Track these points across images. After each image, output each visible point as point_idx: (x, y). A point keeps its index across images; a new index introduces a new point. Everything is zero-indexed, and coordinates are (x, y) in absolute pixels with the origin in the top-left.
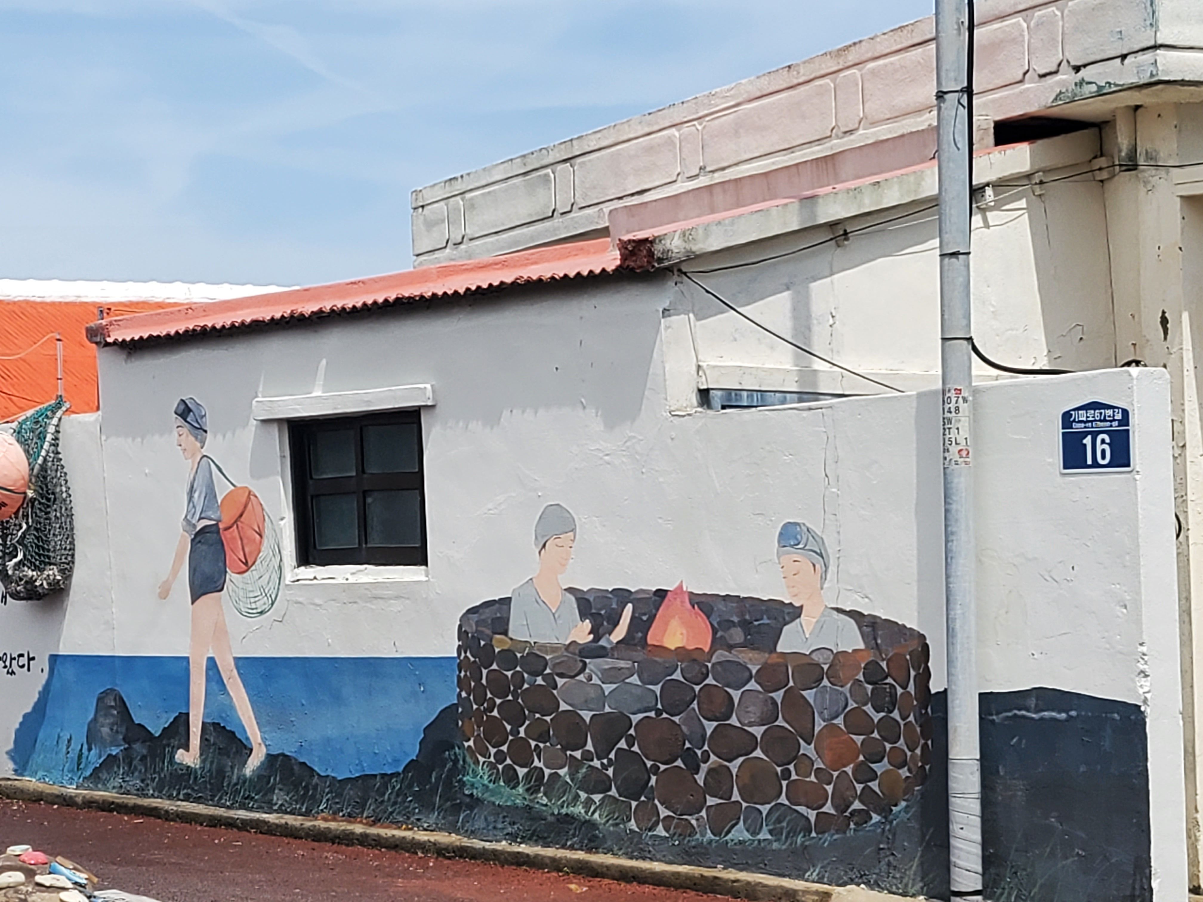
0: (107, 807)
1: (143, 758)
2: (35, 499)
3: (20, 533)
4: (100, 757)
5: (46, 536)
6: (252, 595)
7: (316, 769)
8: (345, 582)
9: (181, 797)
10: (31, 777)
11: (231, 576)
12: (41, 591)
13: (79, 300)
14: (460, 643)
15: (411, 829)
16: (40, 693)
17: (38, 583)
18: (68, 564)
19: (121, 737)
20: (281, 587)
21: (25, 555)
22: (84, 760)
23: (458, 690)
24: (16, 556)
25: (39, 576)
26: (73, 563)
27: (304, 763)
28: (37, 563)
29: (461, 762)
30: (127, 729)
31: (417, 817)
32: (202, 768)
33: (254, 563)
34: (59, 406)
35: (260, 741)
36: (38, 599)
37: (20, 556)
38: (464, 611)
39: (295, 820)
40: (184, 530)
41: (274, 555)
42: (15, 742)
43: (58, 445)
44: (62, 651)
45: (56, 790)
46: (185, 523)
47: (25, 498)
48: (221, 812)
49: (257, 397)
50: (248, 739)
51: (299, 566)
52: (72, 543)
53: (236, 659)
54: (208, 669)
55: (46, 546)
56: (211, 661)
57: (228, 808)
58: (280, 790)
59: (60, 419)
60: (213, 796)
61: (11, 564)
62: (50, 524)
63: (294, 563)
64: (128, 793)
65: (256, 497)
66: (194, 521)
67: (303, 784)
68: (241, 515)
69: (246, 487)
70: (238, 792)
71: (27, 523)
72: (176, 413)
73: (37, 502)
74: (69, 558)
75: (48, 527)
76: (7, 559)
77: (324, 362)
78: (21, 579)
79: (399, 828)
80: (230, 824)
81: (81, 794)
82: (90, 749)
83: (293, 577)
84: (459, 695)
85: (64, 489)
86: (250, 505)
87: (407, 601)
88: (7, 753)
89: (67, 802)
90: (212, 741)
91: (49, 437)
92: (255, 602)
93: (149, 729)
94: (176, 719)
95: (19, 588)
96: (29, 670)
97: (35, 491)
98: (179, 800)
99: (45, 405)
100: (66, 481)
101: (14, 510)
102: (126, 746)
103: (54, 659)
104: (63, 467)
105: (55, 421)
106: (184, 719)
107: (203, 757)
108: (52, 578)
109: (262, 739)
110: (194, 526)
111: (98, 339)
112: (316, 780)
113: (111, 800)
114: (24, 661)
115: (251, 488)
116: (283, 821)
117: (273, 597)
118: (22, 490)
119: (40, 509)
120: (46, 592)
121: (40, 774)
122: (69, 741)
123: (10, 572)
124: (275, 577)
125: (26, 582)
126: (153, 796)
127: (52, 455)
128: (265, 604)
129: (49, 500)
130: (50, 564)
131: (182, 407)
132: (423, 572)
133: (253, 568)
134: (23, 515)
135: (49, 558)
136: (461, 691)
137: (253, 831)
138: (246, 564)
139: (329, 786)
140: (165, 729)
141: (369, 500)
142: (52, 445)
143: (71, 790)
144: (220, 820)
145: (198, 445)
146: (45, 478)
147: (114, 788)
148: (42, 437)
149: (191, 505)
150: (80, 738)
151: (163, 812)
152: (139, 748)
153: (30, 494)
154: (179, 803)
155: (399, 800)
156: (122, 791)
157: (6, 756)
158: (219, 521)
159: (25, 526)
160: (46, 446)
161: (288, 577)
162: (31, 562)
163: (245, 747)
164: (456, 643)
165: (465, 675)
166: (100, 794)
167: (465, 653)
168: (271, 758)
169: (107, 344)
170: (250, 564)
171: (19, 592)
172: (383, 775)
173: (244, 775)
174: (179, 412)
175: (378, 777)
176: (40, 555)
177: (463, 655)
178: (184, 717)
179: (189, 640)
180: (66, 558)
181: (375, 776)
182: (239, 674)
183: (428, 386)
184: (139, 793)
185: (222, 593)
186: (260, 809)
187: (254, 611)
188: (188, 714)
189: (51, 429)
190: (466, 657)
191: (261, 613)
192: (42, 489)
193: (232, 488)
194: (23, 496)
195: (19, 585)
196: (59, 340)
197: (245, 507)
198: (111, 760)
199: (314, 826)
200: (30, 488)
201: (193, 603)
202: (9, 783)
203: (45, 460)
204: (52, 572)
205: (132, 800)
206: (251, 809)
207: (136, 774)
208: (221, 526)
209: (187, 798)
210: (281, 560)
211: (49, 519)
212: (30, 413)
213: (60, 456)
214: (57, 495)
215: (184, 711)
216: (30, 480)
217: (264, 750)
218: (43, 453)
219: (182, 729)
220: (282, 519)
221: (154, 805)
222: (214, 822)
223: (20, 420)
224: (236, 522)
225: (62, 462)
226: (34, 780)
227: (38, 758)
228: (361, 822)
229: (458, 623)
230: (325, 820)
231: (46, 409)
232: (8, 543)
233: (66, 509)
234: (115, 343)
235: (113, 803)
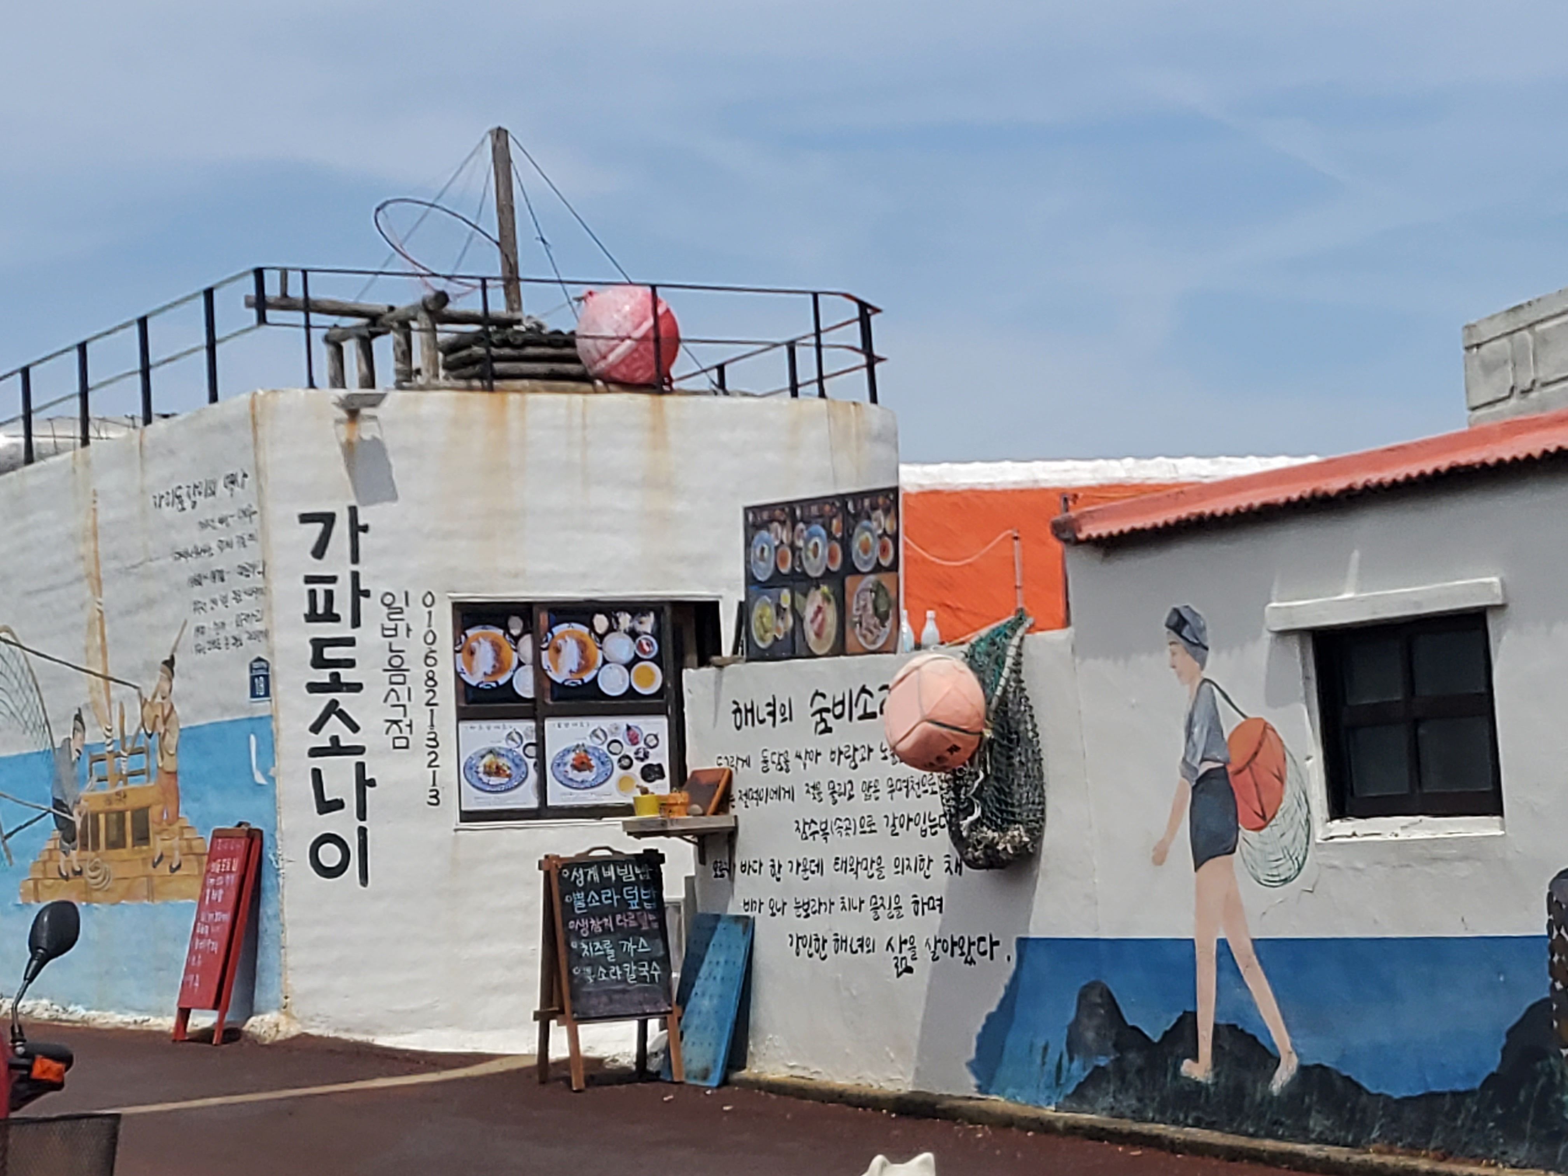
0: (1096, 1134)
1: (1140, 1071)
2: (994, 740)
3: (976, 784)
4: (1084, 1069)
5: (1009, 787)
6: (1273, 858)
7: (1365, 1084)
8: (1394, 838)
9: (1190, 1121)
10: (998, 1094)
11: (1244, 833)
12: (1004, 858)
13: (1036, 486)
14: (1551, 917)
15: (1495, 1165)
16: (1006, 988)
17: (1000, 847)
18: (1037, 822)
19: (1110, 1044)
20: (1310, 847)
21: (983, 812)
22: (1064, 1073)
23: (1551, 980)
24: (972, 814)
25: (1000, 838)
26: (1043, 820)
27: (1348, 1078)
28: (999, 821)
29: (1558, 1076)
30: (1118, 1034)
31: (1501, 1149)
32: (1216, 1084)
33: (1273, 817)
34: (1020, 621)
35: (1289, 1047)
36: (1001, 868)
37: (977, 813)
38: (1555, 875)
39: (1340, 1152)
40: (1184, 776)
41: (1299, 805)
42: (978, 1049)
43: (1020, 671)
44: (1034, 933)
45: (1030, 1112)
46: (1183, 767)
47: (981, 739)
48: (1241, 1141)
49: (1269, 602)
50: (1273, 1045)
51: (1332, 818)
52: (1042, 795)
53: (1254, 941)
54: (1219, 955)
55: (1010, 801)
56: (1223, 944)
57: (1253, 1136)
58: (1319, 1112)
59: (1022, 639)
60: (1232, 1120)
61: (965, 823)
62: (1013, 772)
63: (1326, 816)
64: (1121, 1116)
65: (1273, 730)
66: (1195, 764)
67: (1349, 1105)
68: (1256, 754)
69: (1261, 719)
70: (1262, 1116)
71: (985, 771)
72: (1168, 626)
73: (995, 745)
74: (1039, 815)
75: (1011, 776)
76: (961, 817)
77: (1356, 554)
78: (979, 843)
79: (1478, 1164)
80: (1256, 1157)
81: (1060, 1117)
82: (1071, 1059)
83: (1324, 834)
84: (1553, 987)
85: (1029, 727)
86: (1266, 742)
87: (1479, 864)
88: (970, 1064)
89: (1044, 1127)
90: (1227, 1048)
91: (1009, 662)
92: (1277, 867)
93: (1147, 1033)
94: (1180, 1020)
95: (977, 854)
96: (992, 958)
97: (993, 729)
98: (1188, 1126)
99: (1004, 621)
100: (1032, 717)
101: (969, 755)
102: (1118, 1055)
103: (1023, 943)
104: (1027, 699)
105: (1015, 641)
106: (1189, 1021)
107: (1218, 1069)
108: (1017, 839)
109: (1292, 1045)
110: (1196, 770)
111: (1067, 535)
112: (1364, 1099)
113: (1101, 1125)
114: (985, 946)
115: (1267, 719)
116: (1323, 1154)
117: (1300, 859)
118: (978, 729)
119: (1000, 753)
120: (1010, 858)
121: (1010, 1091)
122: (1045, 1049)
123: (965, 834)
124: (1302, 834)
125: (986, 847)
126: (1153, 1121)
127: (1012, 683)
128: (1290, 869)
129: (1010, 741)
130: (1015, 822)
131: (1175, 618)
132: (1498, 824)
133: (1273, 823)
134: (979, 761)
135: (1013, 814)
136: (1555, 980)
137: (1285, 1166)
138: (1263, 817)
139: (1383, 1108)
140: (1166, 1033)
141: (1422, 731)
142: (1012, 671)
143: (1049, 1112)
144: (1240, 1153)
145: (1197, 665)
146: (1005, 713)
147: (1103, 1109)
148: (1000, 662)
149: (1191, 744)
150: (1059, 1045)
151: (1167, 1142)
152: (1134, 1058)
153: (988, 734)
154: (1187, 1129)
155: (1477, 1126)
156: (1115, 1113)
157: (966, 1069)
158: (1226, 763)
159: (982, 775)
160: (1006, 672)
161: (1319, 835)
162: (991, 821)
163: (1270, 1056)
164: (1546, 917)
165: (1560, 960)
166: (1085, 1118)
167: (1559, 930)
168: (1304, 1070)
169: (1078, 542)
170: (1268, 817)
171: (976, 859)
172: (1454, 1094)
173: (1271, 1093)
174: (1172, 624)
175: (1448, 1097)
176: (1001, 812)
177: (1555, 933)
178: (1189, 1019)
179: (1193, 918)
180: (1035, 815)
181: (1442, 1095)
182: (1261, 962)
183: (1496, 580)
184: (1136, 1115)
185: (1235, 855)
186: (1293, 1138)
187: (1277, 879)
188: (1195, 1014)
189: (1012, 651)
190: (1560, 935)
191: (1286, 881)
192: (1003, 727)
193: (1243, 719)
194: (978, 736)
195: (977, 850)
196: (1016, 538)
197: (1260, 744)
198: (1097, 1075)
199: (1366, 1161)
200: (986, 727)
201: (1197, 868)
202: (971, 1103)
203: (1005, 691)
204: (1018, 832)
205: (1128, 1125)
206: (1281, 1138)
207: (1131, 1091)
208: (1230, 769)
209: (1197, 1124)
210: (1309, 812)
211: (1012, 765)
212: (984, 632)
213: (1023, 685)
214: (1021, 735)
215: (1190, 1009)
216: (988, 718)
217: (1295, 1060)
218: (1002, 682)
219: (1188, 1033)
220: (1308, 758)
221: (1155, 1132)
222: (1234, 1155)
223: (973, 641)
224: (1248, 763)
225: (1026, 693)
226: (1002, 1099)
227: (1006, 1071)
228: (1426, 1156)
229: (1547, 891)
230: (1379, 1152)
231: (1005, 626)
232: (962, 797)
233: (1033, 752)
234: (1089, 540)
235: (1103, 1129)
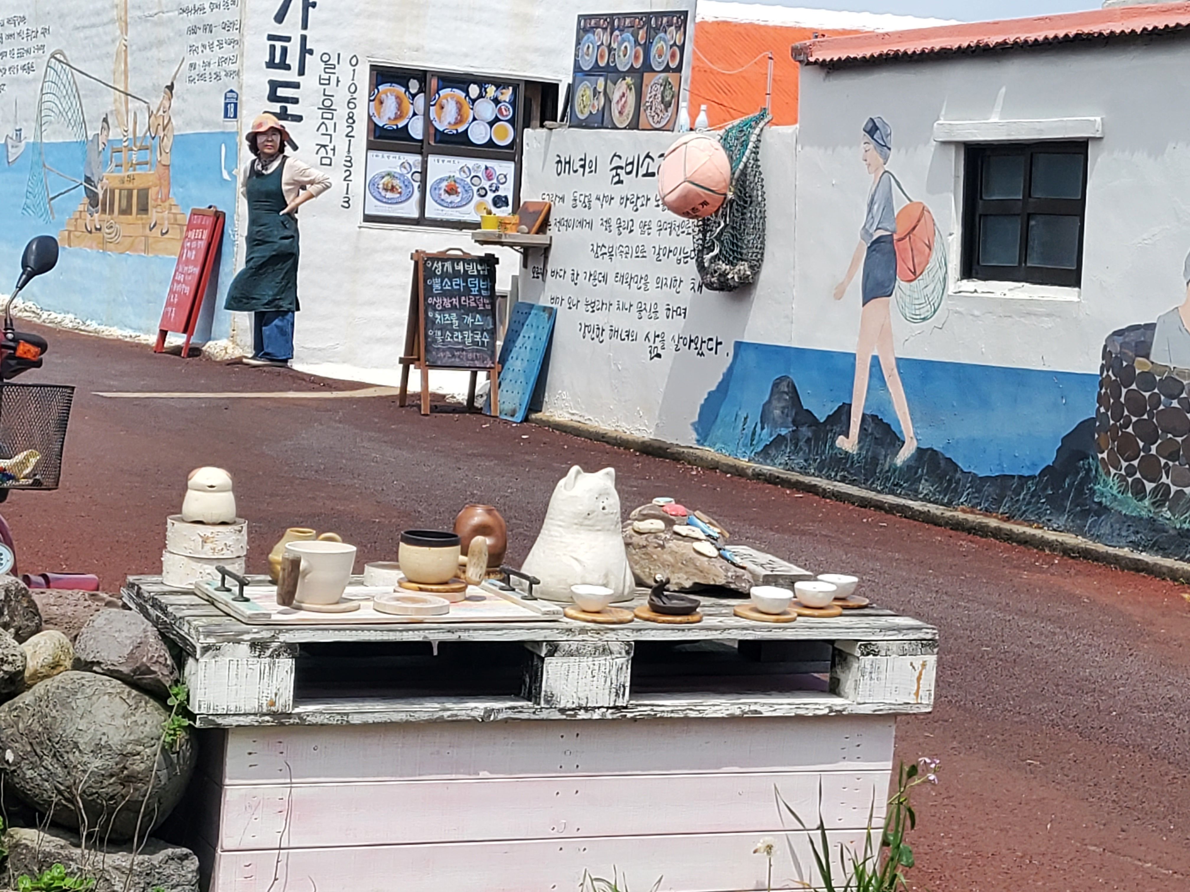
0: (772, 480)
1: (808, 440)
2: (734, 200)
3: (718, 230)
4: (771, 436)
5: (740, 234)
6: (917, 302)
7: (960, 465)
8: (1003, 296)
9: (838, 478)
10: (710, 447)
11: (900, 283)
12: (732, 284)
14: (1104, 362)
15: (1042, 528)
16: (724, 374)
17: (730, 276)
18: (758, 261)
19: (790, 419)
20: (944, 298)
21: (721, 250)
22: (757, 437)
23: (1097, 405)
24: (713, 251)
25: (731, 270)
26: (762, 261)
27: (950, 459)
28: (731, 258)
29: (1094, 472)
30: (796, 414)
31: (1047, 517)
32: (859, 454)
33: (921, 273)
34: (762, 116)
35: (912, 435)
36: (730, 291)
37: (716, 251)
38: (1111, 332)
39: (937, 509)
40: (863, 239)
41: (940, 267)
42: (700, 415)
43: (758, 153)
44: (746, 340)
45: (731, 461)
46: (863, 232)
47: (725, 198)
48: (871, 495)
49: (938, 119)
50: (901, 432)
51: (962, 279)
52: (763, 243)
53: (898, 359)
54: (872, 366)
55: (739, 244)
56: (875, 359)
57: (879, 492)
58: (926, 480)
59: (762, 130)
60: (867, 480)
61: (707, 257)
62: (744, 224)
63: (958, 276)
64: (793, 470)
65: (929, 212)
66: (871, 231)
67: (948, 478)
68: (914, 228)
69: (921, 203)
70: (888, 479)
71: (725, 221)
72: (864, 130)
73: (735, 204)
74: (759, 256)
75: (742, 227)
76: (705, 252)
77: (1003, 90)
78: (715, 272)
79: (1031, 526)
80: (879, 506)
81: (751, 467)
82: (762, 428)
83: (955, 288)
84: (1098, 410)
85: (760, 193)
86: (922, 221)
87: (1058, 320)
88: (693, 424)
89: (739, 472)
90: (870, 431)
91: (751, 145)
92: (919, 309)
93: (816, 415)
94: (840, 407)
95: (713, 280)
96: (716, 353)
97: (734, 193)
98: (836, 480)
99: (751, 115)
100: (763, 186)
101: (715, 209)
102: (794, 428)
103: (738, 345)
104: (760, 173)
105: (757, 131)
106: (845, 411)
107: (861, 444)
108: (742, 272)
109: (914, 433)
110: (872, 235)
111: (801, 58)
112: (958, 475)
113: (777, 474)
114: (712, 344)
115: (925, 204)
116: (926, 509)
117: (936, 305)
118: (723, 191)
119: (737, 210)
120: (736, 285)
121: (718, 446)
122: (746, 419)
123: (706, 265)
124: (939, 287)
125: (720, 275)
126: (813, 475)
127: (752, 162)
128: (928, 311)
129: (746, 202)
130: (742, 260)
131: (870, 125)
132: (1077, 294)
133: (921, 277)
134: (722, 214)
135: (741, 254)
136: (1100, 406)
137: (898, 514)
138: (914, 273)
139: (970, 482)
140: (829, 416)
141: (1032, 223)
142: (752, 152)
143: (743, 462)
144: (870, 502)
145: (881, 161)
146: (744, 182)
147: (780, 464)
148: (744, 145)
149: (870, 216)
150: (755, 417)
151: (821, 490)
152: (806, 432)
153: (730, 195)
154: (836, 483)
155: (1033, 500)
156: (788, 467)
157: (690, 427)
158: (894, 232)
159: (722, 224)
160: (747, 152)
161: (951, 289)
162: (725, 257)
163: (899, 439)
164: (1100, 362)
165: (1106, 393)
166: (767, 468)
167: (1108, 371)
168: (920, 451)
169: (809, 63)
170: (918, 273)
171: (712, 283)
172: (1020, 477)
173: (895, 465)
174: (868, 130)
175: (1016, 479)
176: (733, 251)
177: (1105, 373)
178: (846, 407)
179: (857, 339)
180: (756, 256)
181: (1013, 477)
182: (900, 373)
183: (1098, 119)
184: (802, 470)
185: (890, 298)
186: (907, 496)
187: (918, 317)
188: (850, 405)
189: (753, 138)
190: (1108, 375)
191: (924, 319)
192: (741, 192)
193: (908, 202)
194: (723, 196)
195: (713, 277)
196: (770, 58)
197: (919, 221)
198: (779, 441)
199: (954, 516)
200: (730, 191)
201: (864, 305)
202: (691, 451)
203: (746, 166)
204: (743, 267)
205: (795, 476)
206: (899, 495)
207: (801, 453)
208: (896, 237)
209: (843, 480)
210: (946, 272)
211: (745, 219)
212: (736, 122)
213: (759, 163)
214: (754, 199)
215: (847, 402)
216: (731, 183)
217: (915, 444)
218: (744, 159)
219: (844, 418)
220: (951, 234)
221: (813, 483)
222: (865, 503)
223: (727, 128)
224: (909, 233)
225: (760, 169)
226: (712, 450)
227: (717, 432)
228: (996, 517)
229: (1104, 343)
230: (964, 511)
231: (751, 120)
232: (708, 238)
233: (760, 211)
234: (816, 62)
235: (778, 477)
